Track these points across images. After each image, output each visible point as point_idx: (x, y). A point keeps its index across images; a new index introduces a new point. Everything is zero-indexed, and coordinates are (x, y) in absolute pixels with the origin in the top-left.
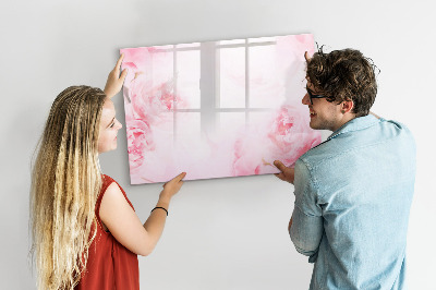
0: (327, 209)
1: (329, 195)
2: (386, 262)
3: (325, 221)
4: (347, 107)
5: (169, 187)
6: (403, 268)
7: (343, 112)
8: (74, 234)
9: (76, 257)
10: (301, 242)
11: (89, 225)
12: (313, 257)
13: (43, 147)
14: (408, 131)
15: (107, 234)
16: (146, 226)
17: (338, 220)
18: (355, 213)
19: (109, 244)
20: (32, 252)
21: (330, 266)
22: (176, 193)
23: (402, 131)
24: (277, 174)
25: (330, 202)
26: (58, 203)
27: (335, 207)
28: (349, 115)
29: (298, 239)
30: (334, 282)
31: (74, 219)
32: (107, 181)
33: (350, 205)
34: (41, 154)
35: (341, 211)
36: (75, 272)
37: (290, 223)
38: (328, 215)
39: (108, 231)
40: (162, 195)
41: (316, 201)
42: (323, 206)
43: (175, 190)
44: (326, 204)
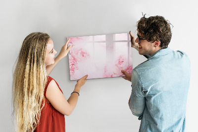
0: (147, 93)
1: (148, 87)
2: (176, 120)
3: (146, 99)
4: (157, 44)
5: (80, 82)
6: (184, 122)
7: (155, 47)
8: (34, 105)
9: (34, 116)
10: (135, 110)
11: (41, 100)
12: (141, 117)
13: (18, 62)
14: (186, 56)
15: (50, 105)
16: (69, 101)
17: (153, 99)
18: (161, 95)
19: (51, 109)
20: (13, 114)
21: (149, 122)
22: (83, 85)
23: (184, 56)
24: (123, 77)
25: (149, 90)
26: (26, 90)
27: (151, 92)
28: (158, 48)
29: (133, 108)
30: (151, 129)
31: (33, 98)
32: (50, 79)
33: (158, 92)
34: (17, 66)
35: (154, 95)
36: (34, 123)
37: (129, 101)
38: (148, 97)
39: (50, 103)
40: (76, 86)
41: (142, 90)
42: (145, 92)
43: (83, 83)
44: (147, 91)
